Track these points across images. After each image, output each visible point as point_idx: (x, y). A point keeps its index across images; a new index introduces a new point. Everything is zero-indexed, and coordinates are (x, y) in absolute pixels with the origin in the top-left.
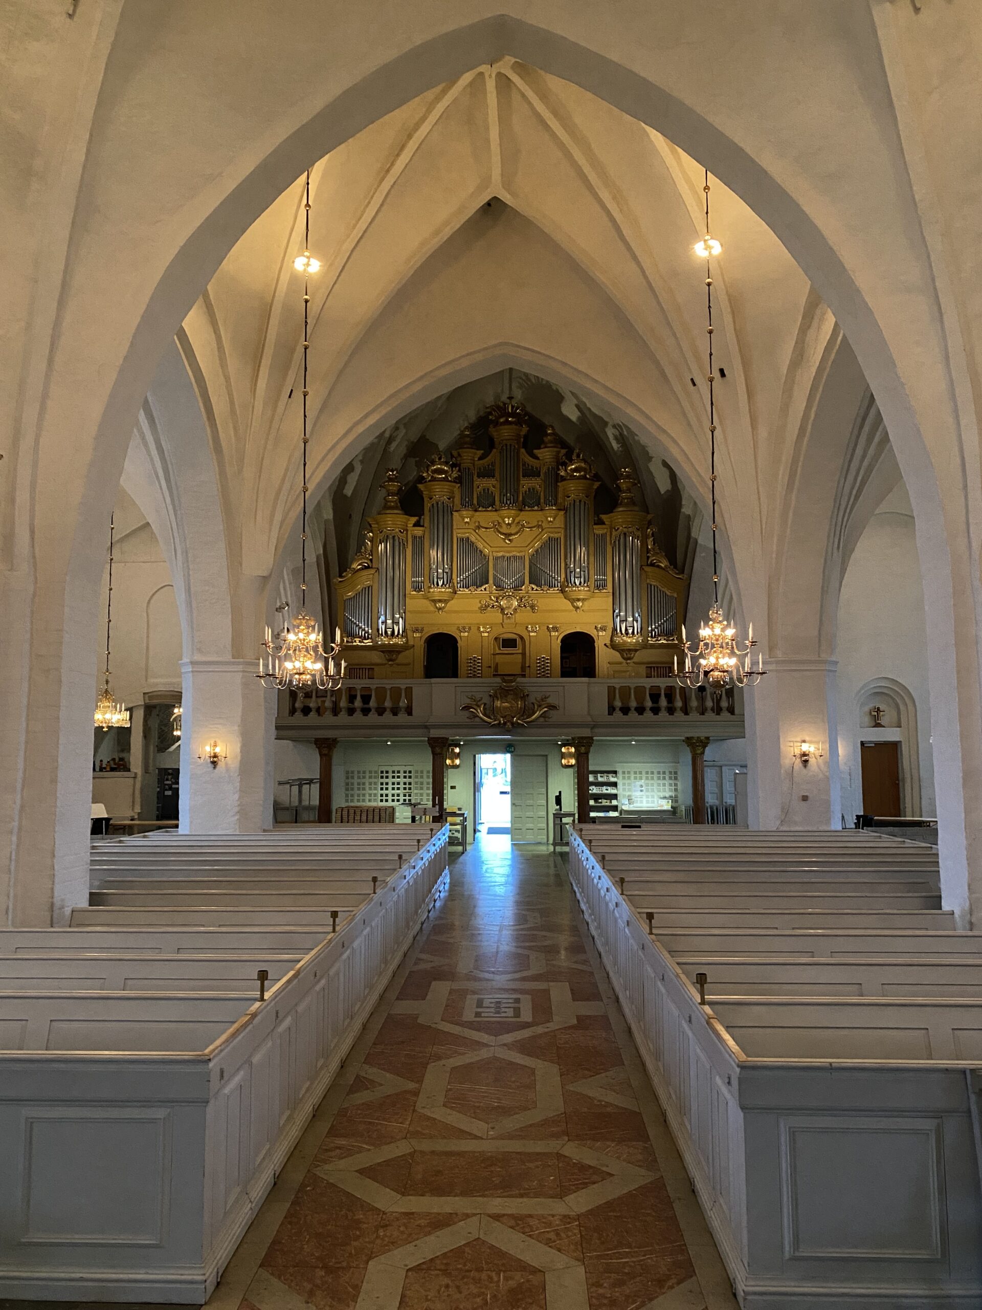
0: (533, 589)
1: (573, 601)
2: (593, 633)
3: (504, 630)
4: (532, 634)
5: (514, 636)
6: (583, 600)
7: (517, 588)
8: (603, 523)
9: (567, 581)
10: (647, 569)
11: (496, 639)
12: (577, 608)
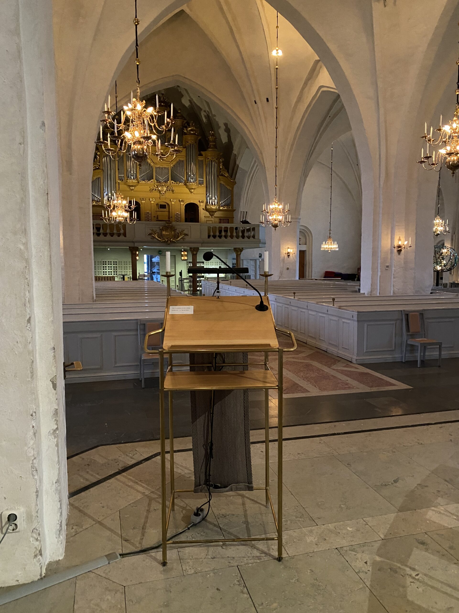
0: (173, 183)
1: (190, 189)
2: (198, 204)
3: (161, 201)
4: (173, 203)
5: (165, 204)
6: (194, 189)
7: (166, 182)
8: (202, 155)
9: (187, 180)
10: (220, 177)
11: (157, 204)
12: (191, 192)
